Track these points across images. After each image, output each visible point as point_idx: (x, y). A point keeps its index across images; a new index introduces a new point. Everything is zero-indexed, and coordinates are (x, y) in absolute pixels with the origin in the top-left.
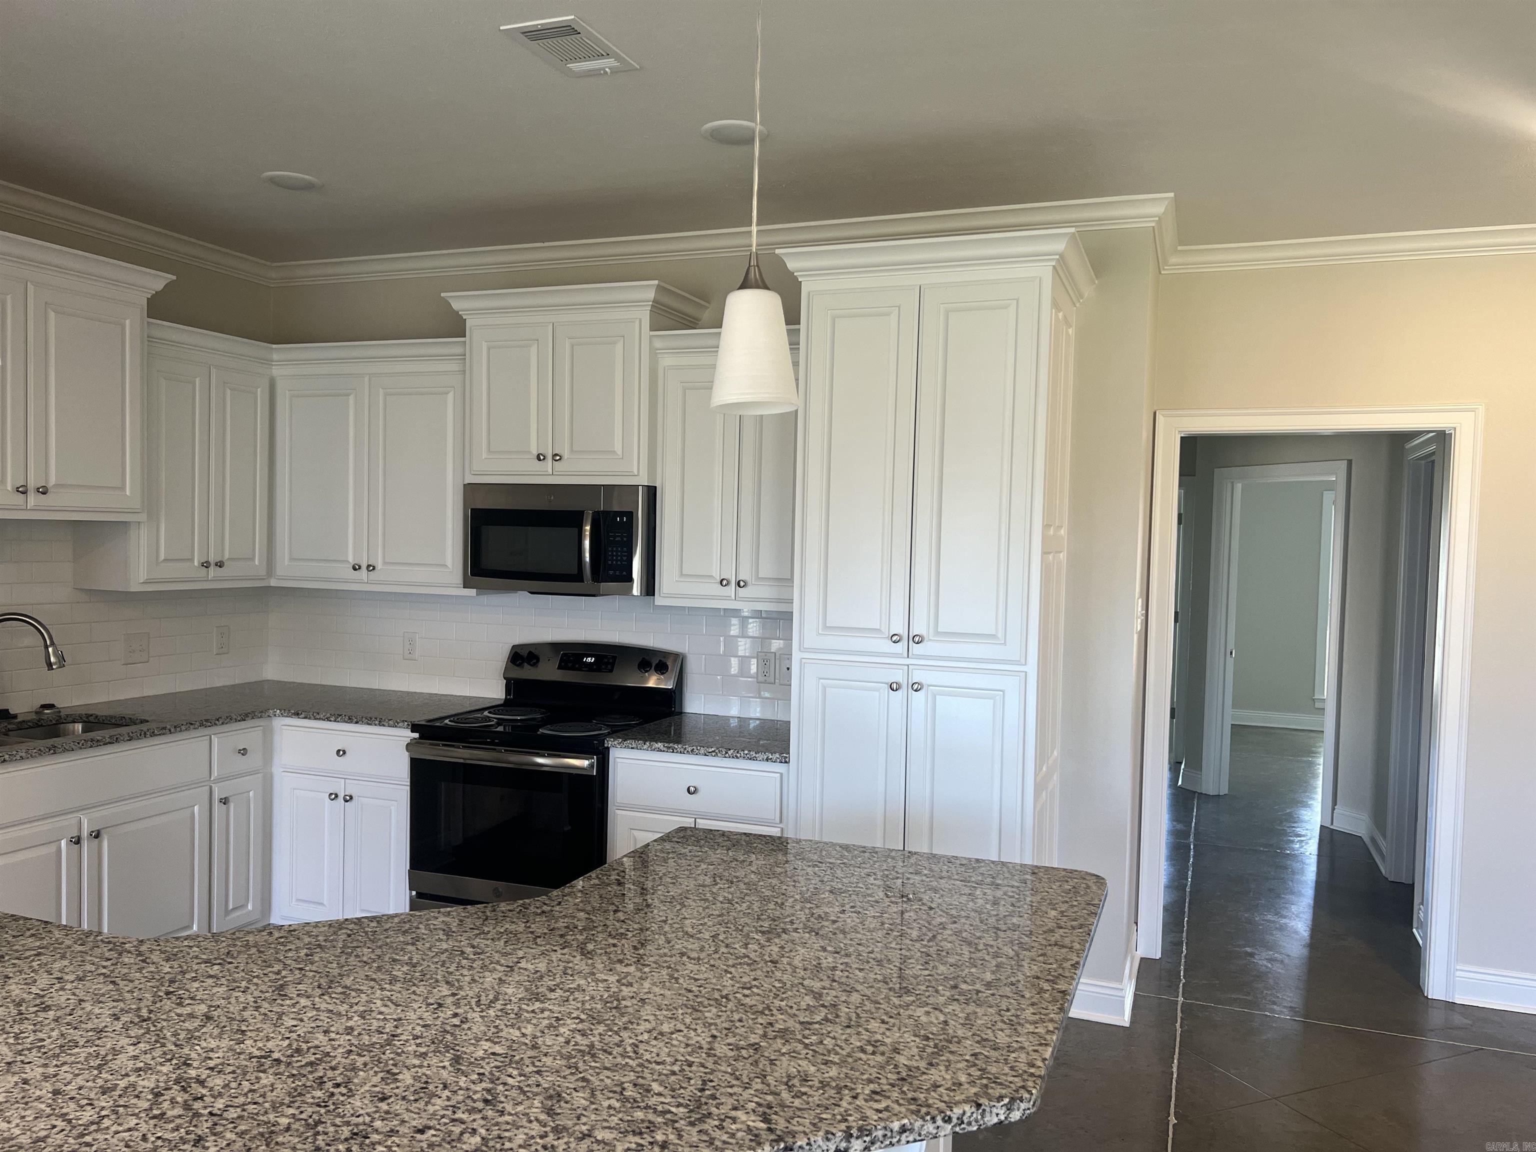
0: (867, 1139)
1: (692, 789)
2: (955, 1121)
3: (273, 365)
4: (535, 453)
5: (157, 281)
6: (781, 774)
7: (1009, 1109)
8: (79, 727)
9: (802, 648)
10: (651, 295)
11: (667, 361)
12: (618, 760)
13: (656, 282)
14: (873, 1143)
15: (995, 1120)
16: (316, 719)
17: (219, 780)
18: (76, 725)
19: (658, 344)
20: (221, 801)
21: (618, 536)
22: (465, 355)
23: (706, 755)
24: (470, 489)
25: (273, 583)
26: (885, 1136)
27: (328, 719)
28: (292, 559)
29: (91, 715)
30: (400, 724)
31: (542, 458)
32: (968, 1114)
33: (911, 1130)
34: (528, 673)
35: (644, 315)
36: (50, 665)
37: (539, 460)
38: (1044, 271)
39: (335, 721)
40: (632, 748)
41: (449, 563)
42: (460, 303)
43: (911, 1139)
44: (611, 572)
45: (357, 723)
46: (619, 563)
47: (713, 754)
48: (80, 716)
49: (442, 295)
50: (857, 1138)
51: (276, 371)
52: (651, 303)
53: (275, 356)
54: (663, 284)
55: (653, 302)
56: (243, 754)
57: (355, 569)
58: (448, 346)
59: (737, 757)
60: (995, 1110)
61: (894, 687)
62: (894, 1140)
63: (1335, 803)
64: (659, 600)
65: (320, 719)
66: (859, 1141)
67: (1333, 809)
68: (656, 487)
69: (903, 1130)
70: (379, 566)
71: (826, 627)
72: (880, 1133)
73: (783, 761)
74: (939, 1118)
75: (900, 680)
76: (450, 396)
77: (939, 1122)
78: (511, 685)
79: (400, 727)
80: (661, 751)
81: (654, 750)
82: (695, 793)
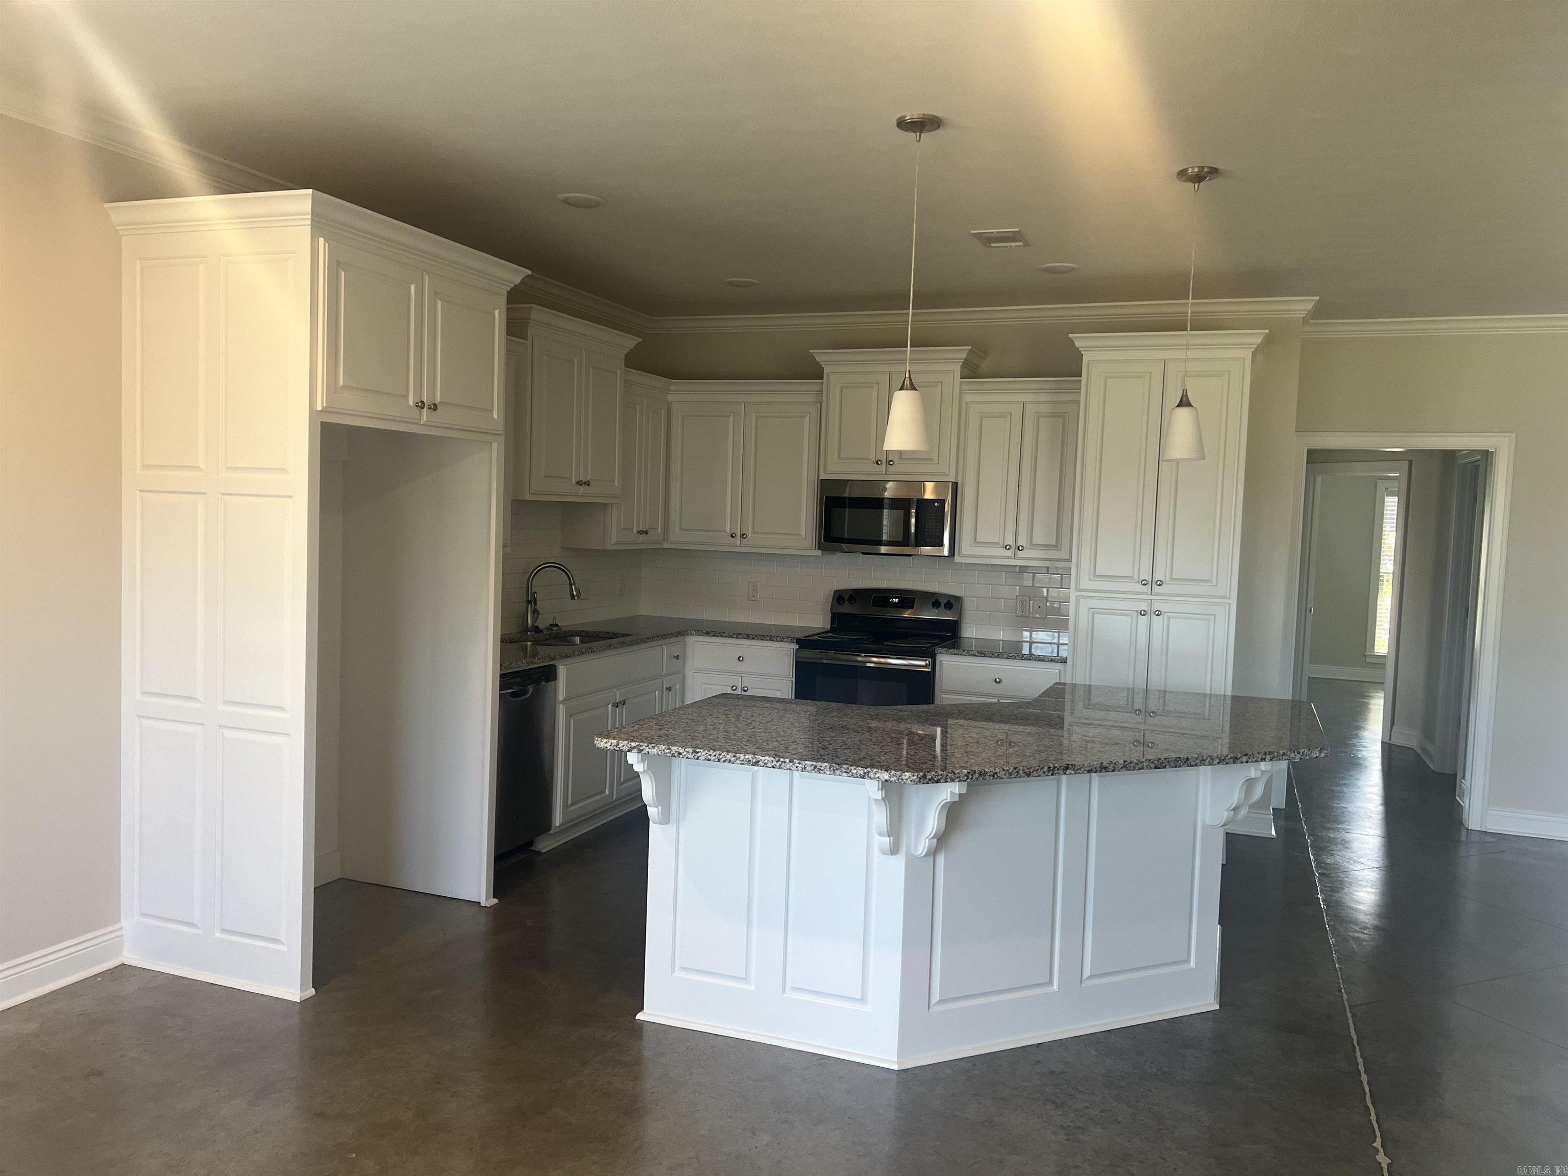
0: (1272, 755)
1: (998, 680)
2: (1301, 753)
3: (669, 393)
4: (873, 458)
5: (630, 342)
6: (1060, 670)
7: (1320, 752)
8: (578, 639)
9: (1078, 588)
10: (964, 356)
11: (969, 398)
12: (943, 662)
13: (970, 347)
14: (1274, 757)
15: (1315, 756)
16: (722, 636)
17: (666, 675)
18: (576, 637)
19: (964, 387)
20: (667, 689)
21: (933, 516)
22: (822, 391)
23: (1008, 658)
24: (824, 485)
25: (665, 546)
26: (1278, 756)
27: (731, 637)
28: (681, 529)
29: (583, 631)
30: (785, 640)
31: (879, 463)
32: (1306, 752)
33: (1287, 755)
34: (846, 609)
35: (957, 368)
36: (573, 597)
37: (878, 464)
38: (1247, 354)
39: (737, 638)
40: (955, 654)
41: (803, 533)
42: (822, 357)
43: (1286, 758)
44: (928, 540)
45: (753, 639)
46: (934, 533)
47: (1013, 657)
48: (576, 632)
49: (810, 351)
50: (1269, 754)
51: (670, 398)
52: (963, 361)
53: (672, 388)
54: (974, 349)
55: (964, 360)
56: (677, 659)
57: (732, 537)
58: (812, 385)
59: (1030, 660)
60: (1315, 752)
61: (1143, 613)
62: (1281, 758)
63: (1393, 724)
64: (957, 559)
65: (725, 637)
66: (1269, 756)
67: (1391, 729)
68: (957, 483)
69: (1284, 754)
70: (749, 535)
71: (1095, 576)
72: (1276, 754)
73: (1063, 661)
74: (1296, 752)
75: (1145, 609)
76: (807, 419)
77: (1296, 753)
78: (836, 617)
79: (785, 641)
80: (976, 656)
81: (970, 655)
82: (999, 682)
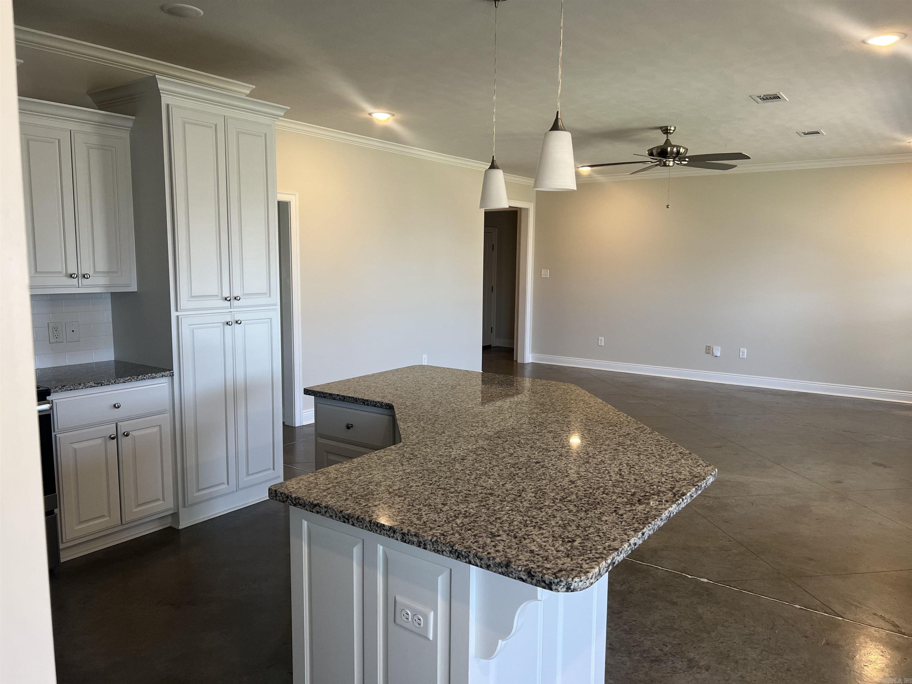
1: (117, 405)
6: (168, 383)
9: (178, 310)
12: (57, 401)
23: (124, 382)
47: (129, 381)
59: (144, 379)
61: (230, 324)
71: (192, 297)
73: (171, 375)
80: (93, 387)
81: (88, 387)
82: (118, 407)
